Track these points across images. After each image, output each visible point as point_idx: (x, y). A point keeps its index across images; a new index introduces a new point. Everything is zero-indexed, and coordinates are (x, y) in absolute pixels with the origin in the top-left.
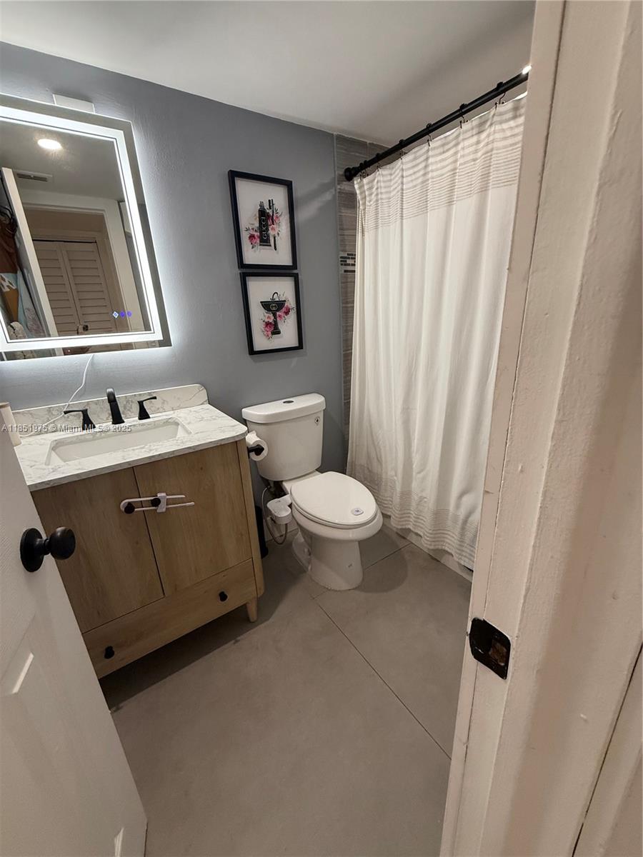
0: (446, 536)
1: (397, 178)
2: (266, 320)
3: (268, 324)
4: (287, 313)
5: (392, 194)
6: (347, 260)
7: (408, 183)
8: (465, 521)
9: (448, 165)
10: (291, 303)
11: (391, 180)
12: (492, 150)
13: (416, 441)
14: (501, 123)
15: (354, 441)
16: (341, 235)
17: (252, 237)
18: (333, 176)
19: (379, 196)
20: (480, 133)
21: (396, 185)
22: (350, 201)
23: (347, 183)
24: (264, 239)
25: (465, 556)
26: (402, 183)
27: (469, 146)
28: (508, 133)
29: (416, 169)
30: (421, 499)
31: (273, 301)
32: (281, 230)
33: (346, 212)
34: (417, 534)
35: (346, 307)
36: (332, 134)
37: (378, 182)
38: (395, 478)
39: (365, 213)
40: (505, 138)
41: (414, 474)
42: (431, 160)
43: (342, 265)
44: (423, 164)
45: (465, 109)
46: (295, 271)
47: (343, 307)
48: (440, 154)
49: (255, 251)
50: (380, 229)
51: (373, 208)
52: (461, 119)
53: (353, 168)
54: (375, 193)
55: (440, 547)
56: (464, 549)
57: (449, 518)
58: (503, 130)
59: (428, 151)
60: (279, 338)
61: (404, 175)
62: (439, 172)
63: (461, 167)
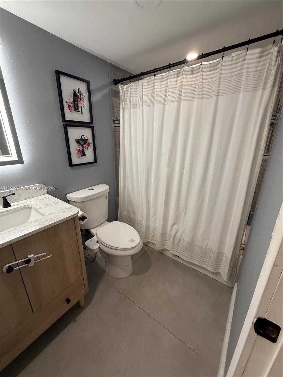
0: (166, 243)
1: (140, 89)
2: (78, 149)
3: (79, 151)
4: (89, 145)
5: (137, 95)
6: (116, 122)
7: (145, 91)
8: (175, 236)
9: (163, 88)
10: (90, 140)
11: (136, 89)
12: (182, 85)
13: (151, 203)
14: (186, 75)
15: (121, 204)
16: (112, 110)
17: (69, 106)
18: (108, 82)
19: (131, 95)
20: (177, 77)
21: (139, 91)
22: (117, 94)
23: (115, 86)
24: (76, 108)
25: (175, 251)
26: (143, 91)
27: (173, 82)
28: (189, 80)
29: (149, 86)
30: (154, 228)
31: (81, 140)
32: (84, 104)
33: (115, 99)
34: (153, 243)
35: (116, 143)
36: (107, 62)
37: (130, 88)
38: (142, 220)
39: (124, 101)
40: (188, 82)
41: (151, 217)
42: (155, 84)
43: (113, 123)
44: (152, 85)
45: (171, 66)
46: (92, 125)
47: (114, 143)
48: (160, 82)
49: (71, 114)
50: (132, 110)
51: (128, 100)
52: (168, 69)
53: (118, 80)
54: (129, 93)
55: (164, 248)
56: (174, 248)
57: (167, 235)
58: (187, 78)
59: (154, 79)
60: (85, 158)
61: (143, 88)
62: (160, 90)
63: (169, 89)
